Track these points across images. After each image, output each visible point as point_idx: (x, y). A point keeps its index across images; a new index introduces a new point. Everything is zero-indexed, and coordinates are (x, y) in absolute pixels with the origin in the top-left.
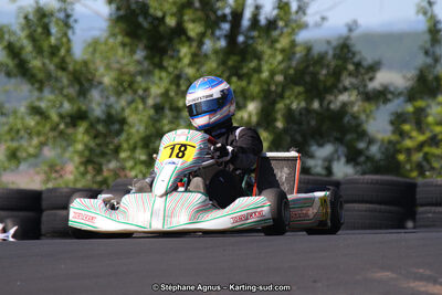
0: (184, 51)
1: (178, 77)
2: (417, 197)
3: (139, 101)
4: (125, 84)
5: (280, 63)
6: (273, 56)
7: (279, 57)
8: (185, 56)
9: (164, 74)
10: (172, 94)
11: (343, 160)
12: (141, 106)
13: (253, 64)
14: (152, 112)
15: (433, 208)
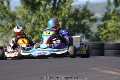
0: (41, 8)
1: (40, 15)
2: (105, 47)
3: (29, 22)
4: (25, 18)
5: (67, 12)
6: (65, 9)
7: (67, 10)
8: (41, 10)
9: (36, 15)
10: (38, 20)
11: (85, 38)
12: (30, 24)
13: (60, 12)
14: (32, 25)
15: (109, 50)
